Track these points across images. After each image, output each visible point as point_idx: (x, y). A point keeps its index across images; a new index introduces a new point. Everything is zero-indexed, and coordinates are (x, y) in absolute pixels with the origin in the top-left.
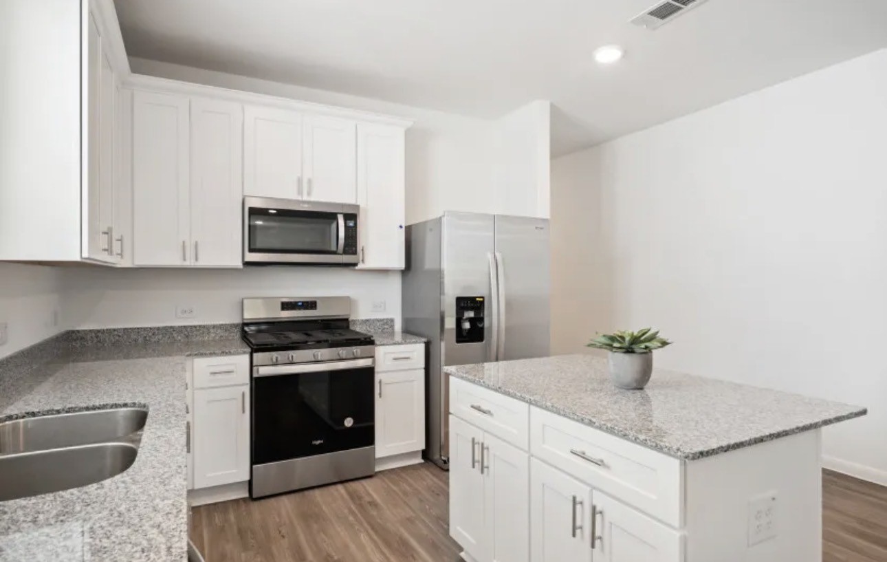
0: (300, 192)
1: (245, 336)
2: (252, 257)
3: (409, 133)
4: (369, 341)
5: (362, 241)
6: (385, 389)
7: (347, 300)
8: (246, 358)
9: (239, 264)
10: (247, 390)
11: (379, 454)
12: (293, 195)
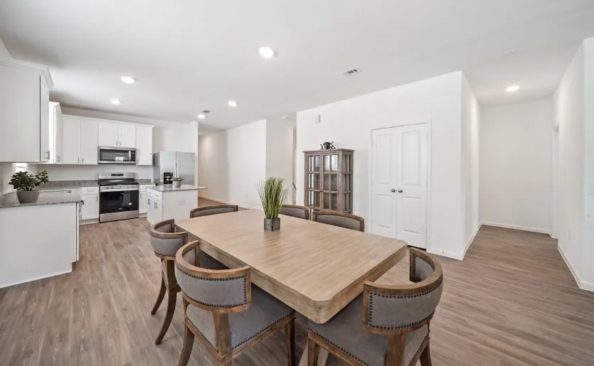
0: (117, 144)
1: (99, 183)
2: (101, 162)
3: (154, 129)
4: (137, 184)
5: (137, 158)
6: (142, 196)
7: (134, 174)
8: (98, 188)
9: (97, 164)
10: (98, 196)
11: (140, 212)
12: (115, 146)
